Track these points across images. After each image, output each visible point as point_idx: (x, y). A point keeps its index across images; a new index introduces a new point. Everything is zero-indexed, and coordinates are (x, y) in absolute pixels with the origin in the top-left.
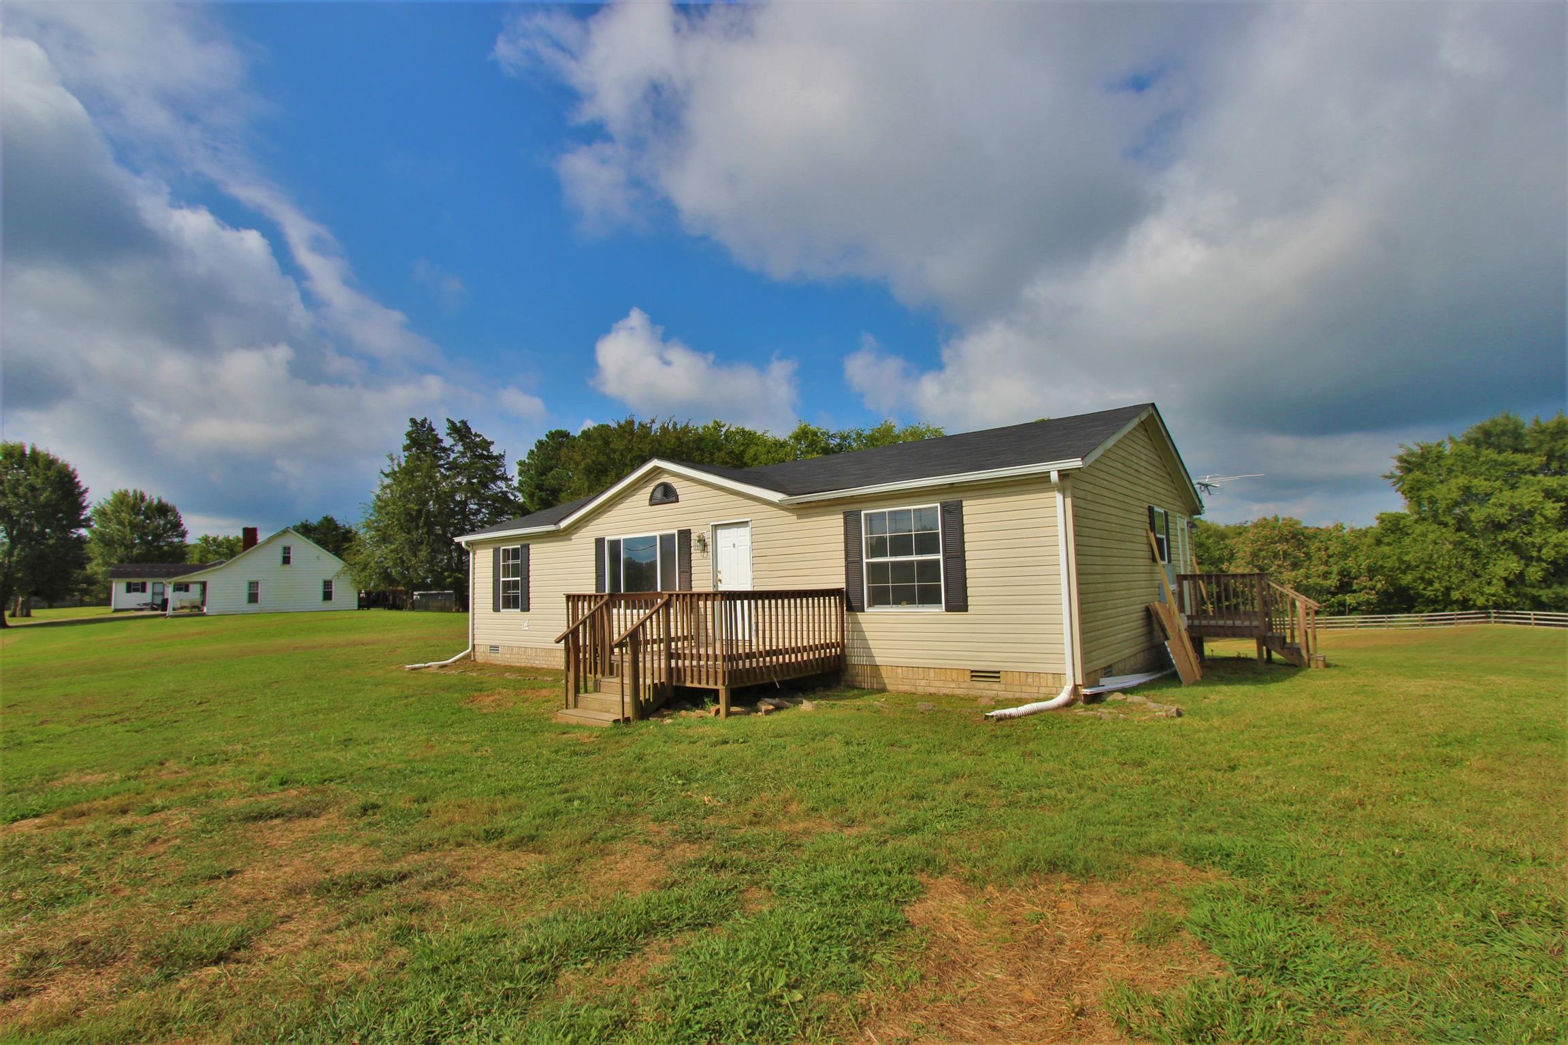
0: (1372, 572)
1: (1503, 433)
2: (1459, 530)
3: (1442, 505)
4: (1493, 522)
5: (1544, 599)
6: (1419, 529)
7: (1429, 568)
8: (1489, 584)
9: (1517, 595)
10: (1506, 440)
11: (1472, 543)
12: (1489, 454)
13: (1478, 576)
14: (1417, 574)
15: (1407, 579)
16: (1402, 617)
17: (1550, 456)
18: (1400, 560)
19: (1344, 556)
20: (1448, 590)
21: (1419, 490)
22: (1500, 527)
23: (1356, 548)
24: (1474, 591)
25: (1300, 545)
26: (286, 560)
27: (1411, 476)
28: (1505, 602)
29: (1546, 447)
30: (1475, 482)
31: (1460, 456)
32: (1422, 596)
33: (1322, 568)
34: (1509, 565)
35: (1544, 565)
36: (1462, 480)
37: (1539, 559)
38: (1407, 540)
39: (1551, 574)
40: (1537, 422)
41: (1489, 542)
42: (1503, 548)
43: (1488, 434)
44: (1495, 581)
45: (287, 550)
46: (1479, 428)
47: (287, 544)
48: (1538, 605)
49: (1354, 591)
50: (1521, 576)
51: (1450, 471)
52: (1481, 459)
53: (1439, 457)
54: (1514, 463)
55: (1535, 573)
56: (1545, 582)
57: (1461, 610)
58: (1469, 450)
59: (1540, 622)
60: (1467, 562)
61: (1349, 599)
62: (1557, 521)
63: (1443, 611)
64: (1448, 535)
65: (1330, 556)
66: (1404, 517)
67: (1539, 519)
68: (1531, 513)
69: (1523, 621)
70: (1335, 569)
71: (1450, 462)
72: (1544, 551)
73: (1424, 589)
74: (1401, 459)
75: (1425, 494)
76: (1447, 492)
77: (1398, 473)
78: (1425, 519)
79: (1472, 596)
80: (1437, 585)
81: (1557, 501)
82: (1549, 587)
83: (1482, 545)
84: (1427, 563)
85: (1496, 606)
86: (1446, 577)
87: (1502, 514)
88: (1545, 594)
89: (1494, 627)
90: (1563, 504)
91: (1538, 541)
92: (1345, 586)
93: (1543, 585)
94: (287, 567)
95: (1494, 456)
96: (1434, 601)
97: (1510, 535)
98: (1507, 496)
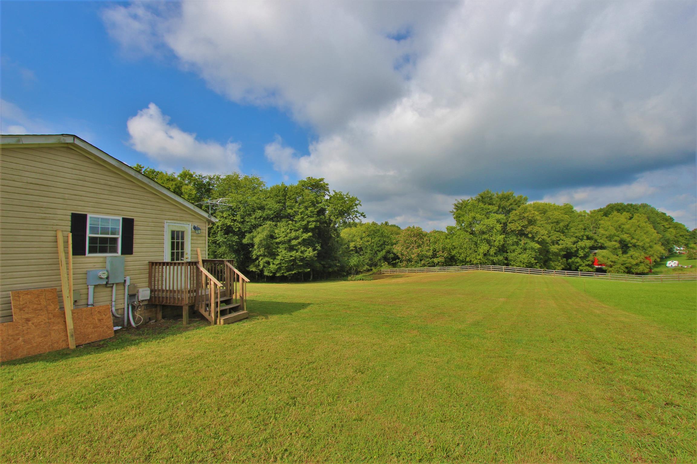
0: (443, 249)
1: (487, 197)
2: (470, 234)
3: (466, 224)
4: (481, 231)
5: (495, 261)
6: (458, 233)
7: (461, 248)
8: (479, 255)
9: (487, 259)
10: (487, 200)
11: (474, 239)
12: (481, 205)
13: (476, 252)
14: (457, 250)
15: (453, 253)
16: (452, 268)
17: (499, 207)
18: (452, 245)
20: (466, 257)
21: (459, 217)
22: (483, 233)
23: (438, 240)
25: (421, 238)
27: (458, 212)
28: (483, 262)
29: (499, 203)
30: (477, 215)
31: (473, 205)
32: (459, 259)
33: (427, 248)
34: (484, 248)
36: (472, 214)
37: (494, 246)
38: (455, 237)
39: (498, 251)
40: (497, 194)
41: (480, 239)
42: (484, 241)
43: (482, 197)
46: (481, 195)
48: (494, 263)
49: (437, 257)
50: (488, 252)
51: (469, 211)
52: (479, 207)
53: (467, 205)
54: (489, 209)
55: (492, 251)
57: (469, 265)
58: (476, 203)
59: (494, 269)
61: (435, 260)
62: (500, 231)
63: (465, 265)
65: (431, 243)
66: (454, 228)
67: (495, 230)
68: (493, 228)
69: (489, 269)
70: (431, 248)
71: (470, 207)
72: (496, 243)
73: (459, 257)
74: (455, 205)
75: (461, 219)
76: (468, 218)
77: (454, 211)
78: (461, 229)
79: (473, 260)
80: (463, 255)
81: (500, 224)
82: (497, 256)
83: (477, 239)
84: (460, 246)
85: (480, 263)
86: (466, 252)
87: (484, 228)
88: (495, 259)
89: (479, 272)
90: (502, 225)
91: (494, 239)
92: (434, 256)
95: (483, 206)
96: (462, 261)
97: (486, 236)
98: (486, 221)
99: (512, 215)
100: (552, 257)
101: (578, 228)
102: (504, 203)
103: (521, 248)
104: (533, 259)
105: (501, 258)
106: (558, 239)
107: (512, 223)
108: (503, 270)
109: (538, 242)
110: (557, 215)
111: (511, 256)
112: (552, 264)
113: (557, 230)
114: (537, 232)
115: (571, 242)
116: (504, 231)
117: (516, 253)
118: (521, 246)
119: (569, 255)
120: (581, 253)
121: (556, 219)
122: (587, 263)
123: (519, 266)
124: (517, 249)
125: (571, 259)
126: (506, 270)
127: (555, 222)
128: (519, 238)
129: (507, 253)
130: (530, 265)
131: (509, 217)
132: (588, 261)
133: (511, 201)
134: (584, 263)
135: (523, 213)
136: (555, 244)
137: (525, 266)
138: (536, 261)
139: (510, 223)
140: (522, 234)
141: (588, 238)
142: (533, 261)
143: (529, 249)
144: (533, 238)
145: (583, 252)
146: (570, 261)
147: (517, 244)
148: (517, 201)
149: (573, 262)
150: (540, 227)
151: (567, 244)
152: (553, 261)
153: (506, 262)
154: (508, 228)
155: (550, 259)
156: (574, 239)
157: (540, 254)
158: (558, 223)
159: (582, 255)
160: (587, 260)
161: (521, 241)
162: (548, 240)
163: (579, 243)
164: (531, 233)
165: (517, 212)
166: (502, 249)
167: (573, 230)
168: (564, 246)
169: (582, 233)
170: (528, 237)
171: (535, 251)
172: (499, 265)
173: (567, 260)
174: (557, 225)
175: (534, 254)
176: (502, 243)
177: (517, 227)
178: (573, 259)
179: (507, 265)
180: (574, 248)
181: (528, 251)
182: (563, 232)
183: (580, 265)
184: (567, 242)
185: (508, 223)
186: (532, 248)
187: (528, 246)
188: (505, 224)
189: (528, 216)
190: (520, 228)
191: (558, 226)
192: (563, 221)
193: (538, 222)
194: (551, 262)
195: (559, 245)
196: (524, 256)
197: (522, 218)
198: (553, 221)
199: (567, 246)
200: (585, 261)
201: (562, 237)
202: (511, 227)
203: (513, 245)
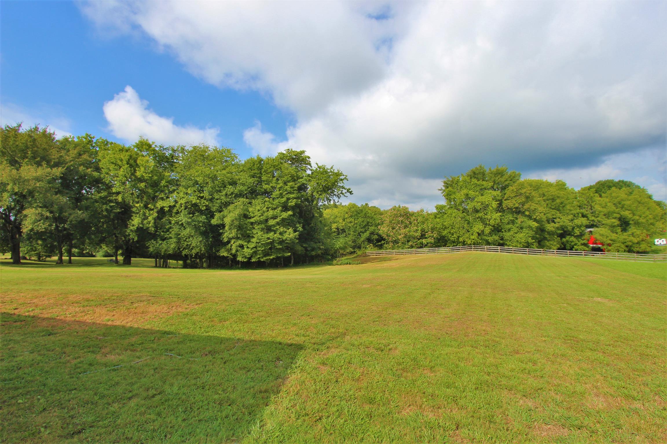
0: (433, 229)
1: (480, 173)
2: (463, 212)
3: (458, 202)
4: (475, 208)
5: (490, 241)
6: (450, 211)
7: (452, 228)
8: (472, 235)
9: (481, 239)
10: (480, 176)
11: (467, 218)
12: (474, 181)
13: (469, 232)
14: (448, 230)
15: (444, 233)
16: (442, 249)
17: (494, 182)
18: (442, 224)
19: (423, 223)
20: (459, 237)
21: (450, 195)
22: (477, 211)
23: (427, 220)
24: (467, 238)
25: (408, 218)
27: (448, 189)
28: (477, 242)
29: (493, 179)
30: (470, 192)
31: (465, 181)
32: (449, 240)
33: (415, 228)
34: (478, 227)
35: (491, 227)
36: (465, 191)
37: (489, 225)
38: (445, 216)
39: (493, 231)
40: (490, 170)
41: (473, 218)
42: (477, 220)
43: (474, 173)
44: (474, 233)
46: (472, 171)
48: (488, 243)
49: (426, 238)
50: (483, 231)
51: (461, 187)
52: (472, 183)
53: (458, 181)
54: (483, 185)
55: (487, 230)
56: (490, 234)
57: (463, 246)
58: (468, 179)
59: (489, 250)
60: (465, 226)
61: (424, 241)
62: (496, 209)
63: (456, 246)
64: (460, 214)
65: (418, 223)
66: (445, 206)
67: (491, 208)
68: (488, 206)
69: (482, 250)
70: (420, 228)
71: (461, 184)
72: (491, 222)
73: (451, 237)
74: (445, 183)
75: (452, 197)
76: (460, 196)
77: (444, 188)
78: (452, 208)
79: (466, 240)
80: (455, 235)
81: (497, 201)
82: (491, 236)
83: (470, 218)
84: (452, 226)
85: (474, 244)
86: (458, 232)
87: (478, 206)
88: (490, 239)
89: (474, 253)
90: (498, 202)
91: (489, 217)
92: (423, 236)
93: (490, 235)
95: (476, 182)
96: (454, 242)
97: (480, 215)
98: (480, 198)
99: (508, 192)
100: (547, 236)
101: (573, 205)
102: (498, 179)
103: (517, 227)
104: (530, 238)
105: (496, 238)
106: (554, 217)
107: (508, 200)
108: (499, 251)
109: (535, 220)
110: (553, 191)
111: (507, 235)
112: (547, 243)
113: (553, 207)
114: (535, 209)
115: (569, 220)
116: (500, 208)
117: (511, 233)
118: (517, 225)
119: (564, 233)
120: (577, 232)
121: (552, 195)
122: (582, 242)
123: (515, 247)
124: (512, 228)
125: (565, 237)
126: (502, 251)
127: (550, 199)
128: (515, 216)
129: (503, 232)
130: (528, 245)
131: (505, 194)
132: (583, 240)
133: (506, 177)
134: (579, 241)
135: (520, 189)
136: (550, 222)
137: (522, 246)
138: (534, 241)
139: (505, 200)
140: (518, 212)
141: (583, 216)
142: (530, 240)
143: (526, 228)
144: (530, 217)
145: (578, 231)
146: (564, 240)
147: (513, 222)
148: (512, 177)
149: (567, 241)
150: (537, 204)
151: (564, 222)
152: (548, 241)
153: (501, 242)
154: (504, 206)
155: (545, 239)
156: (570, 217)
157: (536, 233)
158: (553, 200)
159: (579, 234)
160: (582, 238)
161: (517, 219)
162: (544, 218)
163: (575, 221)
164: (528, 211)
165: (514, 188)
166: (497, 229)
167: (568, 207)
168: (561, 224)
169: (578, 211)
170: (526, 216)
171: (532, 230)
172: (494, 245)
173: (561, 239)
174: (553, 202)
175: (531, 233)
176: (498, 221)
177: (514, 205)
178: (568, 238)
179: (502, 245)
180: (569, 225)
181: (524, 229)
182: (558, 210)
183: (576, 244)
184: (564, 220)
185: (503, 200)
186: (530, 227)
187: (524, 225)
188: (500, 202)
189: (525, 193)
190: (517, 205)
191: (554, 203)
192: (558, 197)
193: (535, 199)
194: (546, 242)
195: (555, 223)
196: (521, 235)
197: (518, 194)
198: (549, 198)
199: (564, 224)
200: (580, 240)
201: (558, 215)
202: (505, 204)
203: (508, 223)
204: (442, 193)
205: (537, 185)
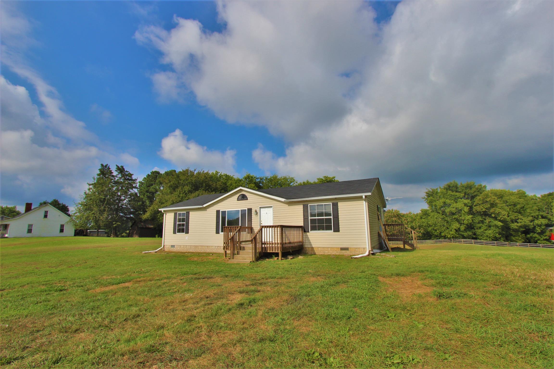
0: (420, 227)
1: (453, 186)
2: (443, 215)
3: (438, 207)
4: (451, 212)
5: (465, 236)
6: (432, 214)
7: (435, 226)
8: (451, 231)
9: (459, 234)
10: (454, 189)
11: (446, 219)
12: (450, 192)
13: (448, 229)
14: (432, 228)
15: (430, 229)
16: (428, 241)
17: (465, 193)
18: (427, 223)
19: (412, 222)
20: (441, 232)
21: (432, 202)
22: (453, 214)
23: (415, 220)
24: (447, 233)
25: (399, 219)
26: (46, 216)
27: (429, 198)
28: (455, 237)
29: (464, 191)
30: (447, 200)
31: (442, 193)
32: (433, 234)
34: (456, 225)
35: (465, 225)
36: (443, 200)
37: (464, 224)
38: (429, 217)
39: (467, 228)
40: (462, 184)
41: (451, 218)
42: (454, 220)
43: (449, 186)
44: (453, 230)
45: (46, 212)
46: (447, 185)
47: (47, 210)
48: (464, 237)
50: (459, 229)
51: (440, 197)
52: (448, 194)
53: (437, 193)
54: (456, 196)
55: (463, 228)
56: (465, 230)
57: (444, 239)
58: (445, 191)
59: (464, 242)
60: (445, 224)
62: (467, 212)
63: (439, 239)
64: (440, 216)
65: (408, 222)
66: (428, 210)
67: (463, 212)
68: (461, 210)
69: (460, 242)
71: (440, 194)
72: (465, 221)
73: (434, 232)
74: (427, 193)
75: (434, 204)
76: (439, 203)
77: (426, 197)
78: (434, 211)
79: (447, 235)
80: (438, 231)
82: (466, 232)
83: (448, 219)
84: (434, 224)
85: (453, 238)
86: (440, 229)
87: (454, 210)
88: (465, 234)
89: (453, 244)
90: (469, 208)
91: (463, 218)
93: (465, 231)
94: (46, 219)
95: (451, 193)
96: (437, 236)
97: (456, 216)
98: (455, 205)
99: (477, 200)
100: (512, 233)
101: (533, 209)
102: (468, 191)
103: (486, 226)
104: (497, 234)
105: (470, 233)
106: (517, 218)
107: (477, 206)
108: (473, 243)
109: (500, 221)
110: (514, 199)
111: (479, 232)
112: (514, 238)
113: (515, 211)
114: (499, 212)
115: (529, 221)
116: (471, 212)
117: (482, 230)
118: (486, 224)
119: (527, 231)
120: (538, 230)
121: (513, 202)
122: (545, 238)
123: (486, 240)
124: (482, 227)
125: (529, 234)
126: (475, 243)
127: (512, 205)
128: (484, 218)
129: (475, 229)
130: (496, 239)
131: (474, 202)
132: (545, 236)
133: (473, 190)
134: (541, 237)
135: (486, 198)
136: (514, 222)
137: (491, 240)
138: (500, 236)
139: (475, 206)
140: (485, 214)
141: (543, 217)
142: (497, 235)
143: (493, 226)
144: (495, 218)
145: (539, 229)
146: (528, 236)
147: (482, 222)
148: (479, 189)
149: (531, 237)
150: (500, 209)
151: (525, 222)
152: (514, 236)
153: (474, 236)
154: (474, 210)
155: (511, 235)
156: (530, 218)
157: (503, 230)
158: (515, 205)
159: (540, 231)
160: (544, 235)
161: (485, 220)
162: (508, 219)
163: (535, 221)
164: (493, 214)
165: (480, 197)
166: (470, 227)
167: (528, 211)
168: (523, 223)
169: (537, 213)
170: (492, 217)
171: (498, 228)
172: (469, 238)
173: (526, 235)
174: (514, 207)
175: (497, 230)
176: (470, 221)
177: (482, 209)
178: (531, 234)
179: (476, 238)
180: (531, 225)
181: (492, 227)
182: (520, 213)
183: (539, 240)
184: (525, 221)
185: (473, 206)
186: (496, 226)
187: (492, 224)
188: (471, 208)
189: (490, 201)
190: (484, 210)
191: (516, 208)
192: (519, 203)
193: (498, 205)
194: (512, 237)
195: (518, 223)
196: (490, 232)
197: (485, 202)
198: (510, 204)
199: (526, 224)
200: (542, 236)
201: (520, 216)
202: (475, 209)
203: (479, 223)
204: (425, 200)
205: (500, 194)
